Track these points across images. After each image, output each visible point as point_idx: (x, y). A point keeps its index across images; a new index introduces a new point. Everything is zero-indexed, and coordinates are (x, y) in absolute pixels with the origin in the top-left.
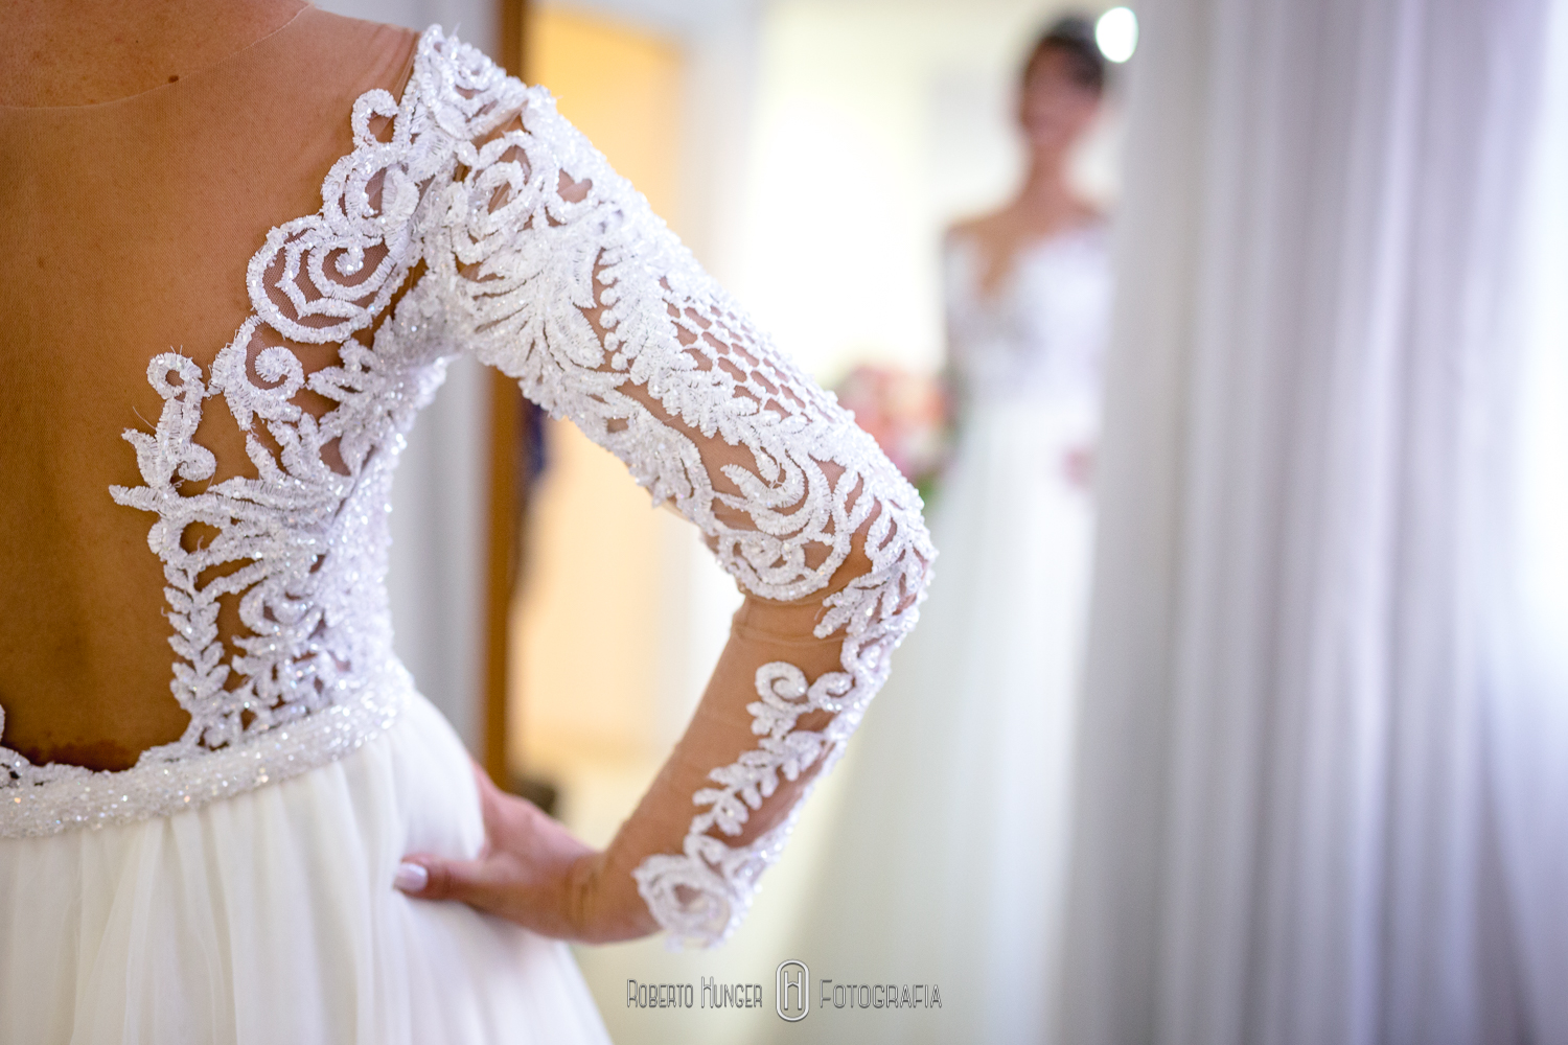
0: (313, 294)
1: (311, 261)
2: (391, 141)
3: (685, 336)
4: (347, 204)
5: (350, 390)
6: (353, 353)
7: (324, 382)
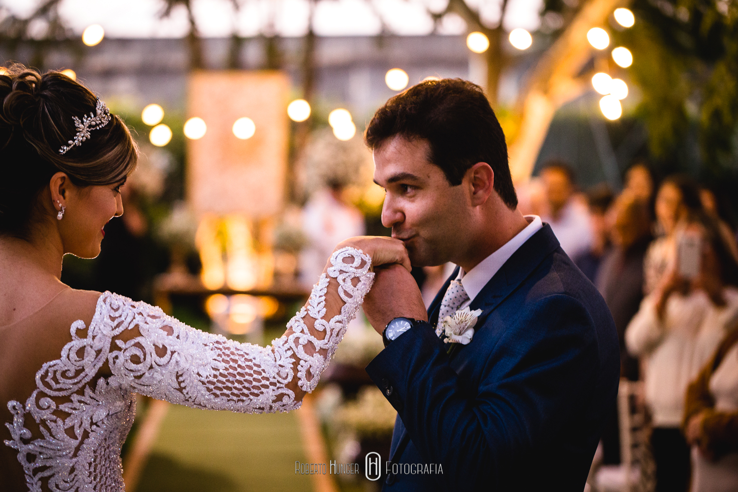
0: (57, 382)
1: (57, 373)
2: (86, 338)
3: (209, 390)
4: (70, 357)
5: (75, 409)
6: (75, 398)
7: (65, 407)
